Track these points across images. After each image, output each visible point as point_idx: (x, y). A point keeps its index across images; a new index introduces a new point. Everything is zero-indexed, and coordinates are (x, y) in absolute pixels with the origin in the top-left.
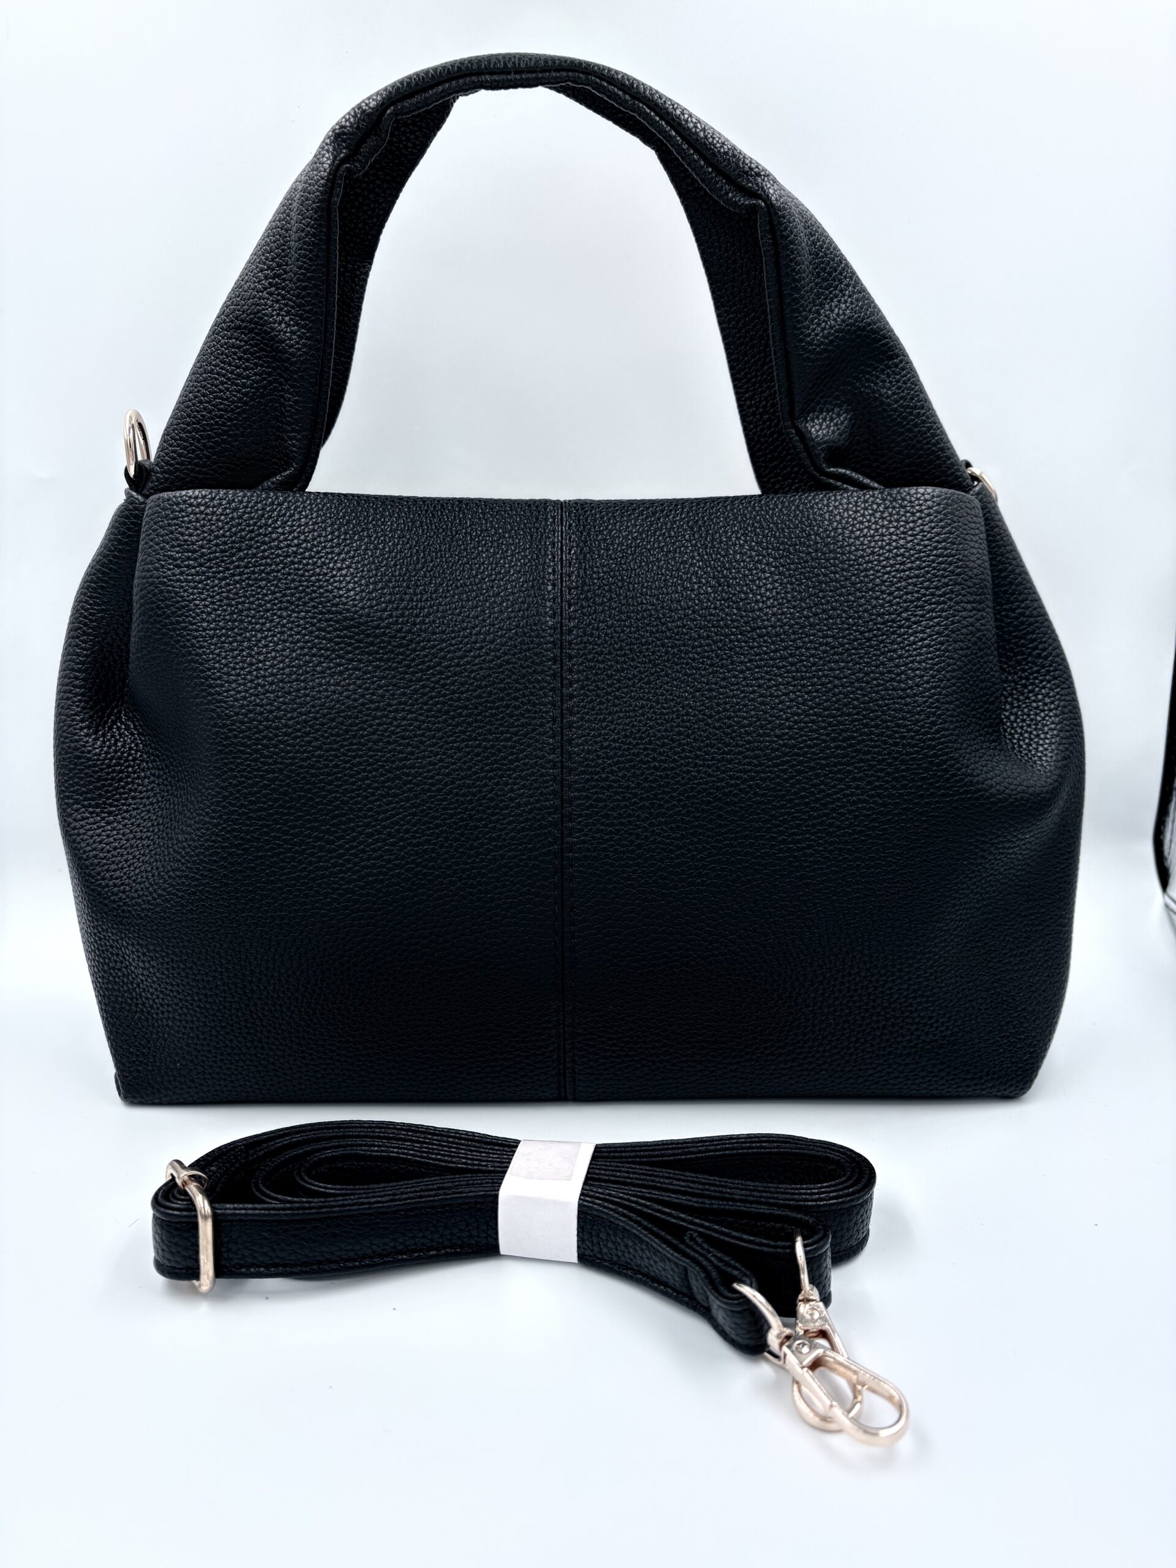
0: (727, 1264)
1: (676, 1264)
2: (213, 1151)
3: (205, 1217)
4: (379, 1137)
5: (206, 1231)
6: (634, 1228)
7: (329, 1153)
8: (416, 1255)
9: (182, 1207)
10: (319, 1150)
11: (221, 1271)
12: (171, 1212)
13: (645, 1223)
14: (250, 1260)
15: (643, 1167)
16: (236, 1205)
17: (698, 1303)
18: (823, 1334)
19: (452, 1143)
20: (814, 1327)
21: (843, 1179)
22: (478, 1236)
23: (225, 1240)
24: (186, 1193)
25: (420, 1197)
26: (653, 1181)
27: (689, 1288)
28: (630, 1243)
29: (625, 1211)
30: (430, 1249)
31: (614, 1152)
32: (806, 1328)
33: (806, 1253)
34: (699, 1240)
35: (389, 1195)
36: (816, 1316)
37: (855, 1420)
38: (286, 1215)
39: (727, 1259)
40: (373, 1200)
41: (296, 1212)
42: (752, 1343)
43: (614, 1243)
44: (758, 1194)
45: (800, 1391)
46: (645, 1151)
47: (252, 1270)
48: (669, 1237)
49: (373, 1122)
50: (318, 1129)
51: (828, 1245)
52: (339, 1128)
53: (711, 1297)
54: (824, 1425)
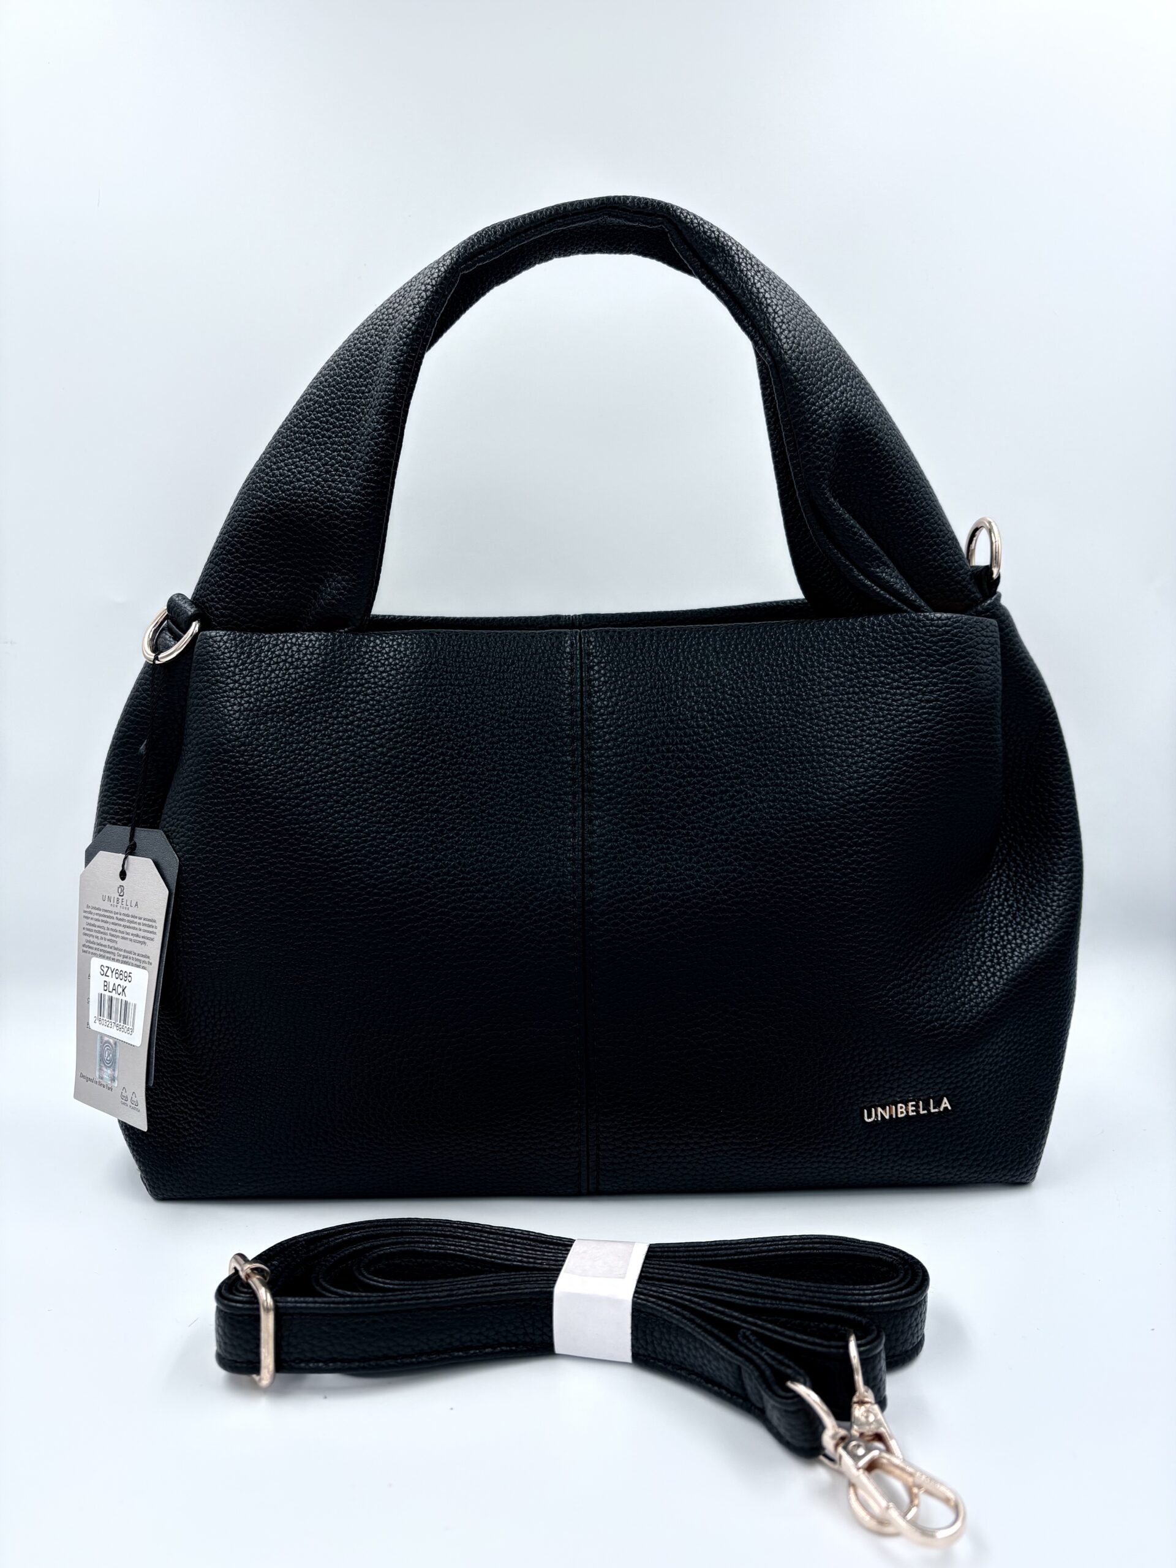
0: (781, 1363)
1: (730, 1363)
2: (275, 1246)
3: (267, 1310)
4: (436, 1235)
5: (268, 1324)
6: (688, 1326)
7: (387, 1250)
8: (472, 1352)
9: (245, 1299)
10: (378, 1246)
11: (280, 1366)
12: (234, 1304)
13: (699, 1321)
14: (309, 1355)
15: (697, 1267)
16: (297, 1299)
17: (753, 1404)
18: (879, 1437)
19: (508, 1241)
20: (869, 1430)
21: (896, 1280)
22: (534, 1334)
23: (286, 1333)
24: (248, 1286)
25: (477, 1293)
26: (706, 1280)
27: (744, 1389)
28: (684, 1342)
29: (678, 1309)
30: (486, 1346)
31: (667, 1252)
32: (862, 1430)
33: (860, 1353)
34: (753, 1338)
35: (446, 1290)
36: (871, 1418)
37: (913, 1523)
38: (346, 1309)
39: (780, 1357)
40: (430, 1295)
41: (355, 1306)
42: (806, 1445)
43: (667, 1341)
44: (811, 1294)
45: (856, 1494)
46: (699, 1251)
47: (311, 1365)
48: (722, 1336)
49: (430, 1220)
50: (377, 1226)
51: (882, 1347)
52: (397, 1225)
53: (766, 1397)
54: (881, 1528)
